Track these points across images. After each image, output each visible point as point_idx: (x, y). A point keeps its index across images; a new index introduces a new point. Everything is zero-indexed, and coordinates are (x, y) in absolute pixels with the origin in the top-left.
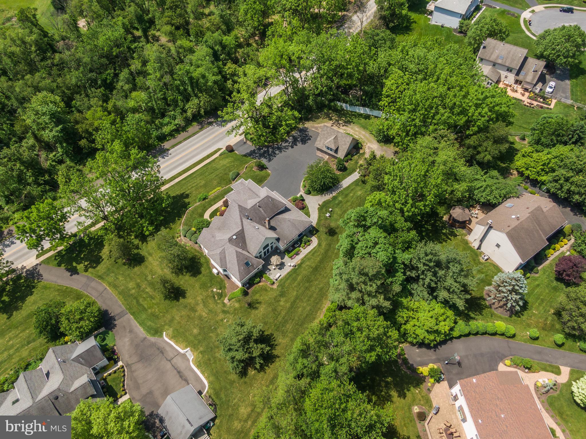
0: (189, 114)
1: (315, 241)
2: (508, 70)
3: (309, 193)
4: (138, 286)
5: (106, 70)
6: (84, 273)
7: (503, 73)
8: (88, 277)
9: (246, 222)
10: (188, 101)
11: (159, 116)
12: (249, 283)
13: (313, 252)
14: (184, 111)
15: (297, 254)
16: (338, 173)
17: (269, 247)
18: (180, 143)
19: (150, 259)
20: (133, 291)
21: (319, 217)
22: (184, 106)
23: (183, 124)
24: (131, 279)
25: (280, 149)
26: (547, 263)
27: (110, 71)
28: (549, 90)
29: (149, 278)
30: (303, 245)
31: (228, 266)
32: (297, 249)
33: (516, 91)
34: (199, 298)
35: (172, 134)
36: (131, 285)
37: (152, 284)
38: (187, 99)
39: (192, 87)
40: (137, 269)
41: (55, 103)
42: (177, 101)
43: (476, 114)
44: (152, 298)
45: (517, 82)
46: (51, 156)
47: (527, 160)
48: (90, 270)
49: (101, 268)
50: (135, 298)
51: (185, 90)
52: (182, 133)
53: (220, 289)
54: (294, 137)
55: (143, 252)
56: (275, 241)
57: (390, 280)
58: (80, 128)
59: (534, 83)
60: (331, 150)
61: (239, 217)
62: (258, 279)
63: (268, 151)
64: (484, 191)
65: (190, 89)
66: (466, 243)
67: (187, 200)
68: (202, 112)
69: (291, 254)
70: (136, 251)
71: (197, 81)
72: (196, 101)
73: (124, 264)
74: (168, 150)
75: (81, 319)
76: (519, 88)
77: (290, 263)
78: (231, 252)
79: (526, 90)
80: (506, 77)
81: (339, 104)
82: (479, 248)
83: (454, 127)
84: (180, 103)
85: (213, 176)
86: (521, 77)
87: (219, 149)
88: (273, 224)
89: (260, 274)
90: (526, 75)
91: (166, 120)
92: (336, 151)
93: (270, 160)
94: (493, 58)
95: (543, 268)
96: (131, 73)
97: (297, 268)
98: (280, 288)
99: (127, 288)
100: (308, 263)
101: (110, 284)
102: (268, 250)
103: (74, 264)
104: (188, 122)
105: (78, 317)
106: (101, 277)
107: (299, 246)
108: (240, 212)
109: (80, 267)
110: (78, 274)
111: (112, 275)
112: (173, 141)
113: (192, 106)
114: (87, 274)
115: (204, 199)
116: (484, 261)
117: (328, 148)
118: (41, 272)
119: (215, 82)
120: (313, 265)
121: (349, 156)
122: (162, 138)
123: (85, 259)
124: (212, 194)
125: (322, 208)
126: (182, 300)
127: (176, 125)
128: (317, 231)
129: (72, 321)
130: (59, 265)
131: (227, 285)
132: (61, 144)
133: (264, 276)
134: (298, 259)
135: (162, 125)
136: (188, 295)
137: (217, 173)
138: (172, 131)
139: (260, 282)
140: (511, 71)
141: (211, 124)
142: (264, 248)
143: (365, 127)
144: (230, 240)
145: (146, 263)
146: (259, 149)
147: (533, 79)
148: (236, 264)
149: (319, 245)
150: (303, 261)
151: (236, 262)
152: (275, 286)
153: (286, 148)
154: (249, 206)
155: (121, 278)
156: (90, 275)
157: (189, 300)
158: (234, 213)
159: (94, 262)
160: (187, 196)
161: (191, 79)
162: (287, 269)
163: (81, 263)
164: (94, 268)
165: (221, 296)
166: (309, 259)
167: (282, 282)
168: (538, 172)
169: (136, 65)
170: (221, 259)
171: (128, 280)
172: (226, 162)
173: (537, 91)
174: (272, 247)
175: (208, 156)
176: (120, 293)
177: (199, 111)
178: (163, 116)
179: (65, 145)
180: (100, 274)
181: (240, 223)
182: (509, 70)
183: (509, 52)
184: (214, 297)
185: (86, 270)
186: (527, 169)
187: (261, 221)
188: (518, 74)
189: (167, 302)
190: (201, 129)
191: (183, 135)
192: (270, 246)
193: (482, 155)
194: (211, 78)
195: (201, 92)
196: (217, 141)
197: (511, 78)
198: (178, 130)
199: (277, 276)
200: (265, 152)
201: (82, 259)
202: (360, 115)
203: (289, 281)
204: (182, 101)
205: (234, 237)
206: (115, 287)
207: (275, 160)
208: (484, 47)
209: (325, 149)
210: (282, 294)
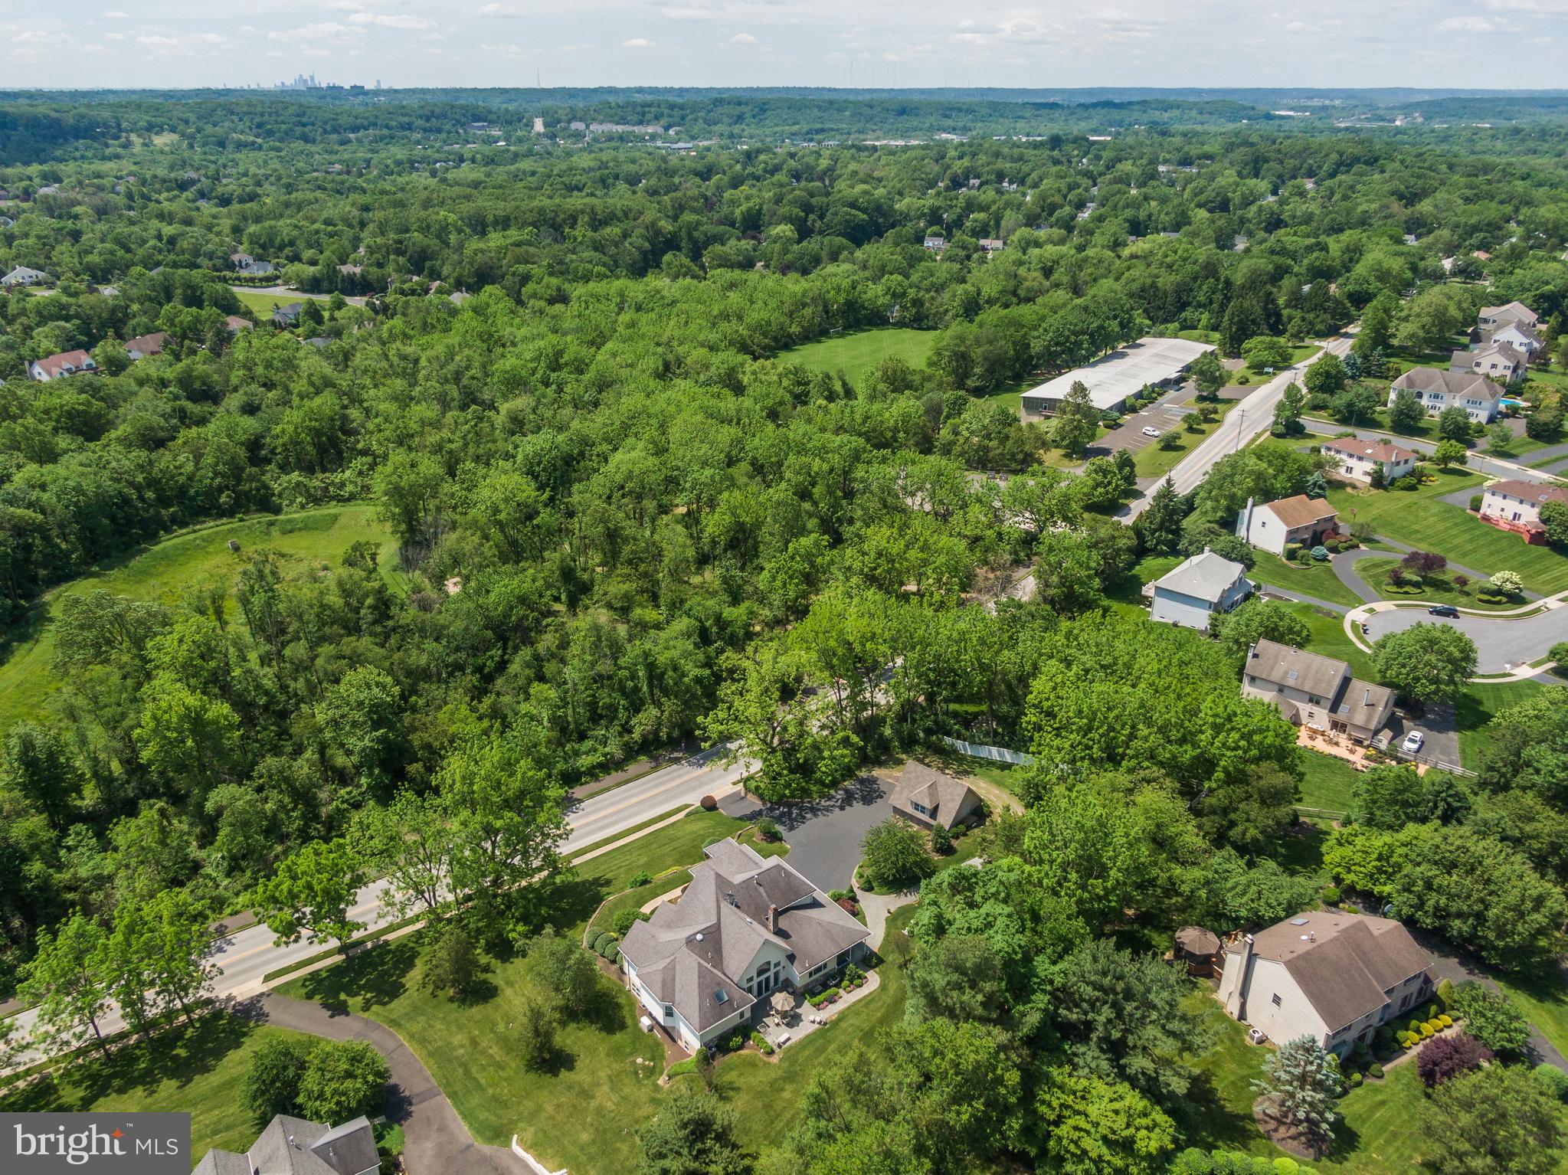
0: (636, 735)
1: (873, 980)
2: (1311, 700)
3: (869, 888)
4: (474, 1042)
5: (488, 649)
6: (361, 1014)
7: (1304, 708)
8: (367, 1022)
9: (727, 908)
10: (637, 711)
11: (575, 736)
12: (719, 1046)
13: (867, 1001)
14: (627, 729)
15: (832, 1000)
16: (937, 858)
17: (771, 974)
18: (608, 789)
19: (509, 992)
20: (461, 1051)
21: (887, 935)
22: (629, 718)
23: (619, 754)
24: (460, 1028)
25: (814, 811)
26: (1404, 1060)
27: (496, 653)
28: (1408, 745)
29: (501, 1028)
30: (846, 983)
31: (677, 999)
32: (833, 990)
33: (1337, 744)
34: (601, 1074)
35: (595, 772)
36: (458, 1039)
37: (505, 1043)
38: (636, 708)
39: (651, 686)
40: (476, 1011)
41: (383, 687)
42: (616, 710)
43: (1217, 744)
44: (500, 1066)
45: (1335, 725)
46: (342, 792)
47: (1347, 851)
48: (375, 1008)
49: (399, 1006)
50: (464, 1065)
51: (637, 689)
52: (614, 774)
53: (653, 1059)
54: (846, 791)
55: (497, 979)
56: (784, 962)
57: (1021, 1008)
58: (416, 739)
59: (1372, 726)
60: (923, 810)
61: (713, 898)
62: (739, 1040)
63: (790, 813)
64: (1244, 893)
65: (645, 688)
66: (1215, 1004)
67: (604, 890)
68: (663, 735)
69: (816, 1000)
70: (483, 976)
71: (663, 674)
72: (654, 712)
73: (451, 1000)
74: (580, 801)
75: (349, 1075)
76: (1343, 739)
77: (812, 1016)
78: (689, 966)
79: (1358, 742)
80: (1311, 715)
81: (948, 740)
82: (1242, 1016)
83: (1173, 767)
84: (622, 714)
85: (667, 849)
86: (1342, 715)
87: (687, 806)
88: (783, 923)
89: (745, 1030)
90: (1352, 711)
91: (588, 744)
92: (934, 813)
93: (792, 828)
94: (1276, 675)
95: (1394, 1069)
96: (537, 657)
97: (826, 1029)
98: (786, 1065)
99: (448, 1044)
100: (853, 1021)
101: (412, 1036)
102: (767, 980)
103: (343, 996)
104: (632, 752)
105: (344, 1066)
106: (394, 1023)
107: (838, 986)
108: (718, 887)
109: (355, 1002)
110: (347, 1014)
111: (422, 1019)
112: (593, 786)
113: (643, 722)
114: (366, 1015)
115: (644, 882)
116: (1254, 1043)
117: (917, 806)
118: (266, 1009)
119: (698, 680)
120: (866, 1027)
121: (962, 828)
122: (571, 778)
123: (368, 988)
124: (660, 877)
125: (896, 919)
126: (564, 1074)
127: (605, 755)
128: (880, 961)
129: (328, 1076)
130: (309, 996)
131: (668, 1053)
132: (370, 769)
133: (754, 1034)
134: (831, 1012)
135: (577, 754)
136: (578, 1064)
137: (677, 844)
138: (594, 767)
139: (741, 1047)
140: (1318, 703)
141: (677, 760)
142: (760, 973)
143: (1000, 784)
144: (690, 941)
145: (498, 1000)
146: (771, 809)
147: (1369, 719)
148: (696, 992)
149: (883, 987)
150: (842, 1016)
151: (695, 987)
152: (775, 1059)
153: (827, 809)
154: (738, 879)
155: (438, 1026)
156: (373, 1018)
157: (579, 1076)
158: (704, 891)
159: (387, 994)
160: (608, 883)
161: (651, 667)
162: (805, 1029)
163: (357, 994)
164: (384, 1004)
165: (651, 1072)
166: (857, 1014)
167: (793, 1053)
168: (1372, 876)
169: (548, 641)
170: (664, 983)
171: (454, 1029)
172: (698, 827)
173: (1383, 746)
174: (776, 975)
175: (662, 817)
176: (431, 1055)
177: (656, 732)
178: (582, 736)
179: (377, 771)
180: (394, 1016)
181: (714, 911)
182: (1315, 700)
183: (1309, 666)
184: (636, 1073)
185: (366, 1008)
186: (1349, 871)
187: (758, 915)
188: (1334, 709)
189: (532, 1076)
190: (655, 769)
191: (616, 776)
192: (773, 970)
193: (1240, 829)
194: (693, 671)
195: (667, 695)
196: (684, 793)
197: (1321, 719)
198: (608, 766)
199: (782, 1039)
200: (783, 814)
201: (361, 988)
202: (991, 763)
203: (807, 1052)
204: (626, 709)
205: (699, 937)
206: (422, 1041)
207: (802, 830)
208: (1255, 656)
209: (910, 810)
210: (790, 1077)
